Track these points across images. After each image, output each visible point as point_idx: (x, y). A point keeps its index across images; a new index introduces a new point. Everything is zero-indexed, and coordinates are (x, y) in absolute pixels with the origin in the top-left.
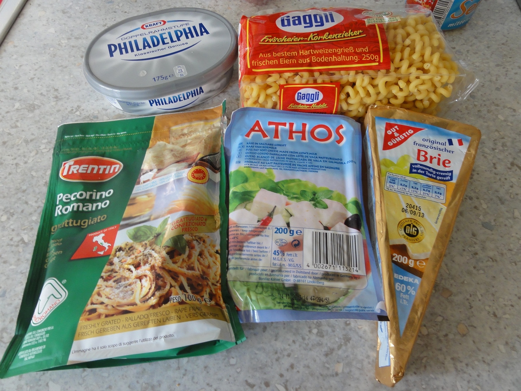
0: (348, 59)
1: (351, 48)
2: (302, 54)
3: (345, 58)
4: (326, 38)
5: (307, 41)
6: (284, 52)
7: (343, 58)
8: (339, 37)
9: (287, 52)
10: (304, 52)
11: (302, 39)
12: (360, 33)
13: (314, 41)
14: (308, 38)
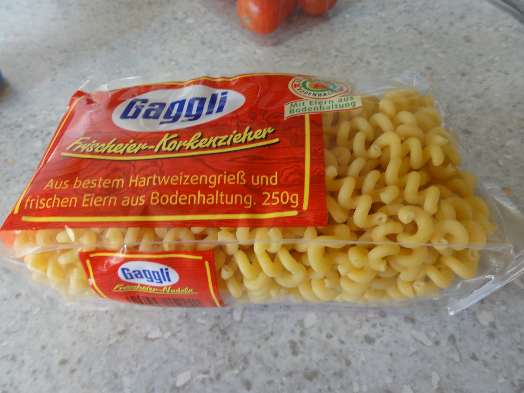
0: (229, 200)
1: (241, 174)
2: (133, 184)
3: (224, 198)
4: (193, 147)
5: (151, 152)
6: (98, 179)
7: (219, 198)
8: (220, 144)
9: (104, 178)
10: (139, 180)
11: (144, 147)
12: (267, 134)
13: (167, 152)
14: (156, 145)
